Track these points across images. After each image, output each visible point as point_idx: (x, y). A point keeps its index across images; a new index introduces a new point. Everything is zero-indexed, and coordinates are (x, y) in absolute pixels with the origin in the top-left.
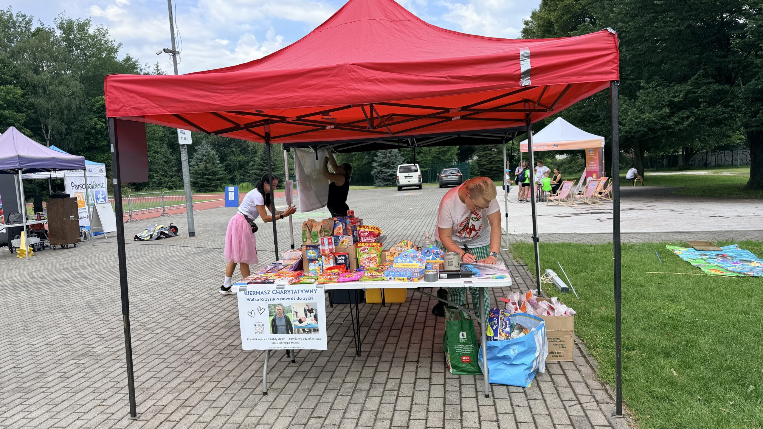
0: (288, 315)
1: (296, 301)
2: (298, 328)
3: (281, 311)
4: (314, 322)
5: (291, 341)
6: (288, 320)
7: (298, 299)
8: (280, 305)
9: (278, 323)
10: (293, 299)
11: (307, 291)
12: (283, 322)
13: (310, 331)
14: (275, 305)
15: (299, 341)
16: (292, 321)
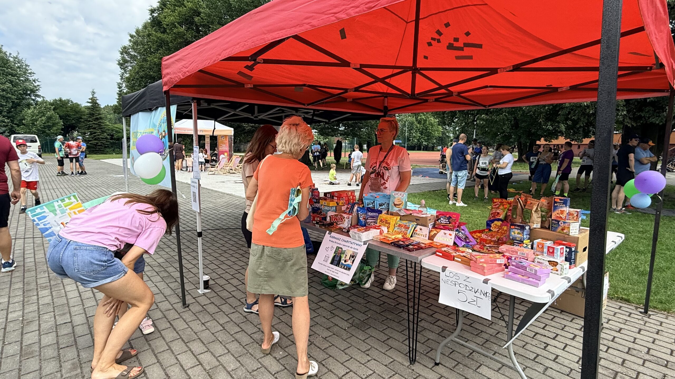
0: (342, 255)
1: (349, 249)
2: (342, 264)
3: (340, 252)
4: (351, 264)
5: (335, 271)
6: (340, 258)
7: (351, 248)
8: (341, 248)
9: (335, 259)
10: (349, 247)
11: (357, 245)
12: (338, 259)
13: (346, 269)
14: (339, 248)
15: (339, 272)
16: (342, 259)
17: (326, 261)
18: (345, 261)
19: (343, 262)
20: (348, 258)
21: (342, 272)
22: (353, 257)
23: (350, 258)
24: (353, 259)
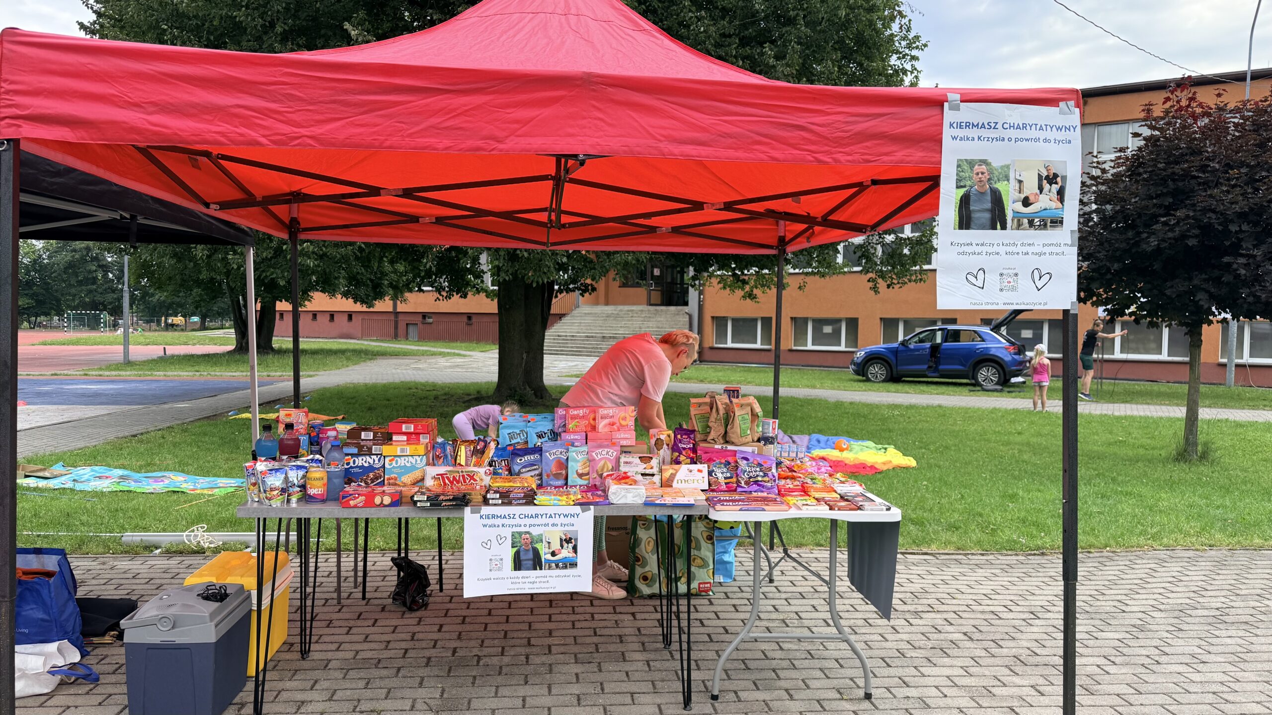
3: (529, 541)
16: (542, 553)
17: (500, 569)
18: (553, 554)
19: (549, 557)
20: (556, 546)
21: (559, 576)
22: (568, 541)
23: (562, 546)
24: (571, 545)
